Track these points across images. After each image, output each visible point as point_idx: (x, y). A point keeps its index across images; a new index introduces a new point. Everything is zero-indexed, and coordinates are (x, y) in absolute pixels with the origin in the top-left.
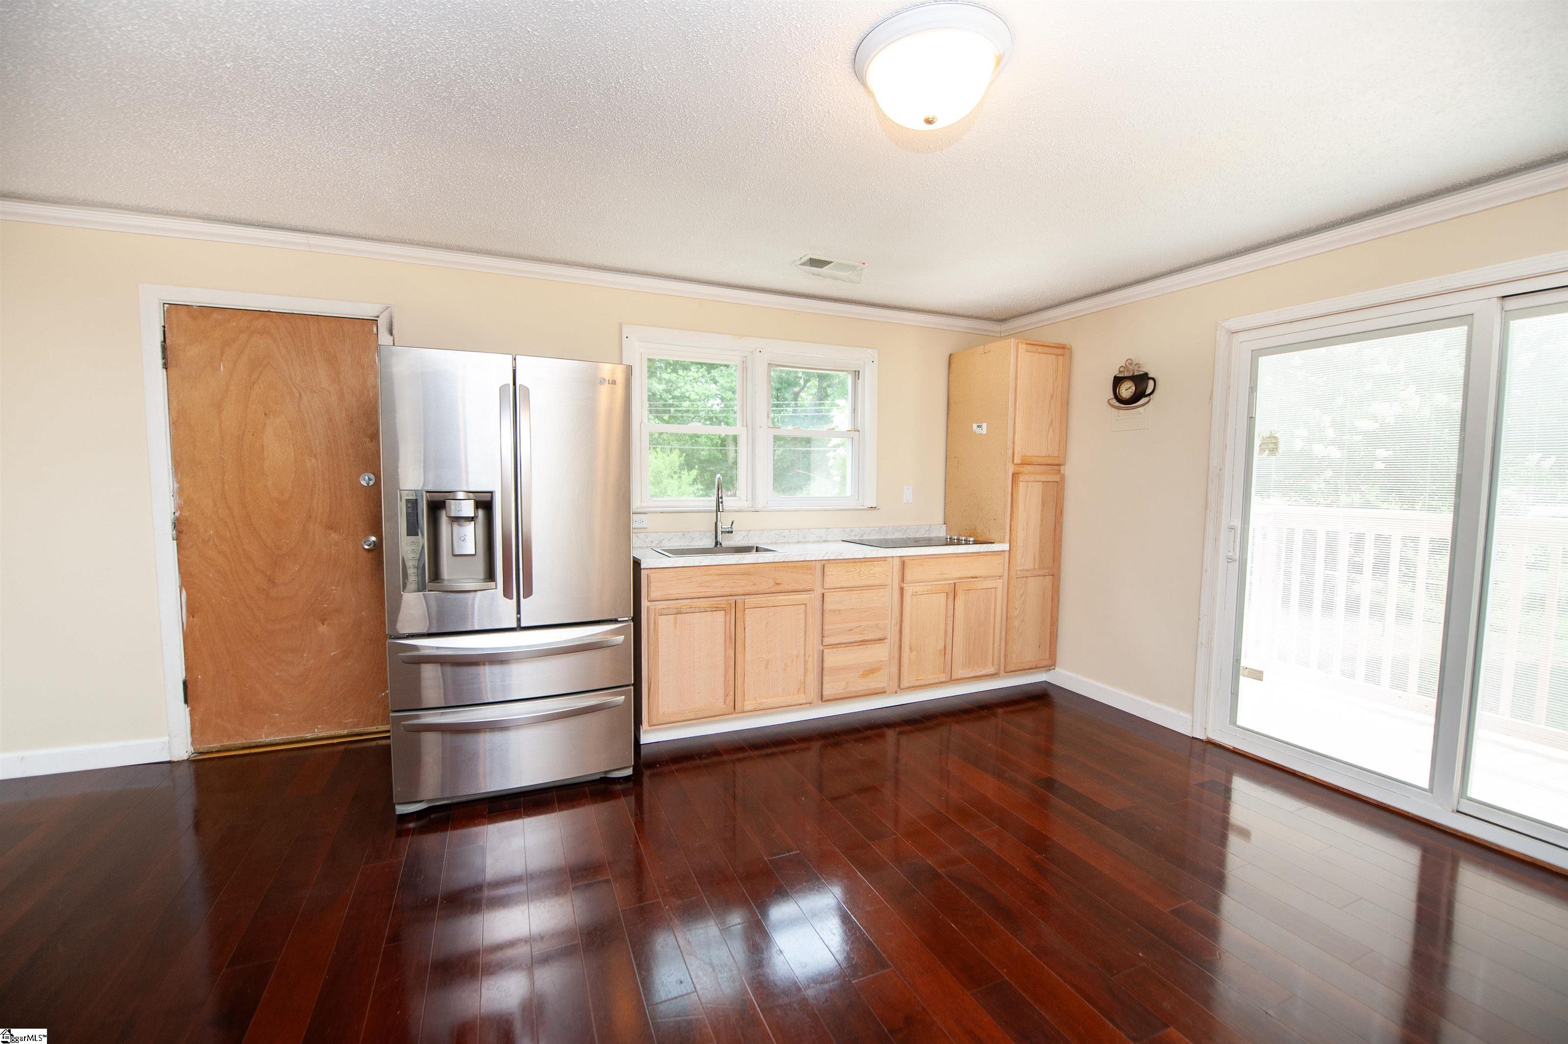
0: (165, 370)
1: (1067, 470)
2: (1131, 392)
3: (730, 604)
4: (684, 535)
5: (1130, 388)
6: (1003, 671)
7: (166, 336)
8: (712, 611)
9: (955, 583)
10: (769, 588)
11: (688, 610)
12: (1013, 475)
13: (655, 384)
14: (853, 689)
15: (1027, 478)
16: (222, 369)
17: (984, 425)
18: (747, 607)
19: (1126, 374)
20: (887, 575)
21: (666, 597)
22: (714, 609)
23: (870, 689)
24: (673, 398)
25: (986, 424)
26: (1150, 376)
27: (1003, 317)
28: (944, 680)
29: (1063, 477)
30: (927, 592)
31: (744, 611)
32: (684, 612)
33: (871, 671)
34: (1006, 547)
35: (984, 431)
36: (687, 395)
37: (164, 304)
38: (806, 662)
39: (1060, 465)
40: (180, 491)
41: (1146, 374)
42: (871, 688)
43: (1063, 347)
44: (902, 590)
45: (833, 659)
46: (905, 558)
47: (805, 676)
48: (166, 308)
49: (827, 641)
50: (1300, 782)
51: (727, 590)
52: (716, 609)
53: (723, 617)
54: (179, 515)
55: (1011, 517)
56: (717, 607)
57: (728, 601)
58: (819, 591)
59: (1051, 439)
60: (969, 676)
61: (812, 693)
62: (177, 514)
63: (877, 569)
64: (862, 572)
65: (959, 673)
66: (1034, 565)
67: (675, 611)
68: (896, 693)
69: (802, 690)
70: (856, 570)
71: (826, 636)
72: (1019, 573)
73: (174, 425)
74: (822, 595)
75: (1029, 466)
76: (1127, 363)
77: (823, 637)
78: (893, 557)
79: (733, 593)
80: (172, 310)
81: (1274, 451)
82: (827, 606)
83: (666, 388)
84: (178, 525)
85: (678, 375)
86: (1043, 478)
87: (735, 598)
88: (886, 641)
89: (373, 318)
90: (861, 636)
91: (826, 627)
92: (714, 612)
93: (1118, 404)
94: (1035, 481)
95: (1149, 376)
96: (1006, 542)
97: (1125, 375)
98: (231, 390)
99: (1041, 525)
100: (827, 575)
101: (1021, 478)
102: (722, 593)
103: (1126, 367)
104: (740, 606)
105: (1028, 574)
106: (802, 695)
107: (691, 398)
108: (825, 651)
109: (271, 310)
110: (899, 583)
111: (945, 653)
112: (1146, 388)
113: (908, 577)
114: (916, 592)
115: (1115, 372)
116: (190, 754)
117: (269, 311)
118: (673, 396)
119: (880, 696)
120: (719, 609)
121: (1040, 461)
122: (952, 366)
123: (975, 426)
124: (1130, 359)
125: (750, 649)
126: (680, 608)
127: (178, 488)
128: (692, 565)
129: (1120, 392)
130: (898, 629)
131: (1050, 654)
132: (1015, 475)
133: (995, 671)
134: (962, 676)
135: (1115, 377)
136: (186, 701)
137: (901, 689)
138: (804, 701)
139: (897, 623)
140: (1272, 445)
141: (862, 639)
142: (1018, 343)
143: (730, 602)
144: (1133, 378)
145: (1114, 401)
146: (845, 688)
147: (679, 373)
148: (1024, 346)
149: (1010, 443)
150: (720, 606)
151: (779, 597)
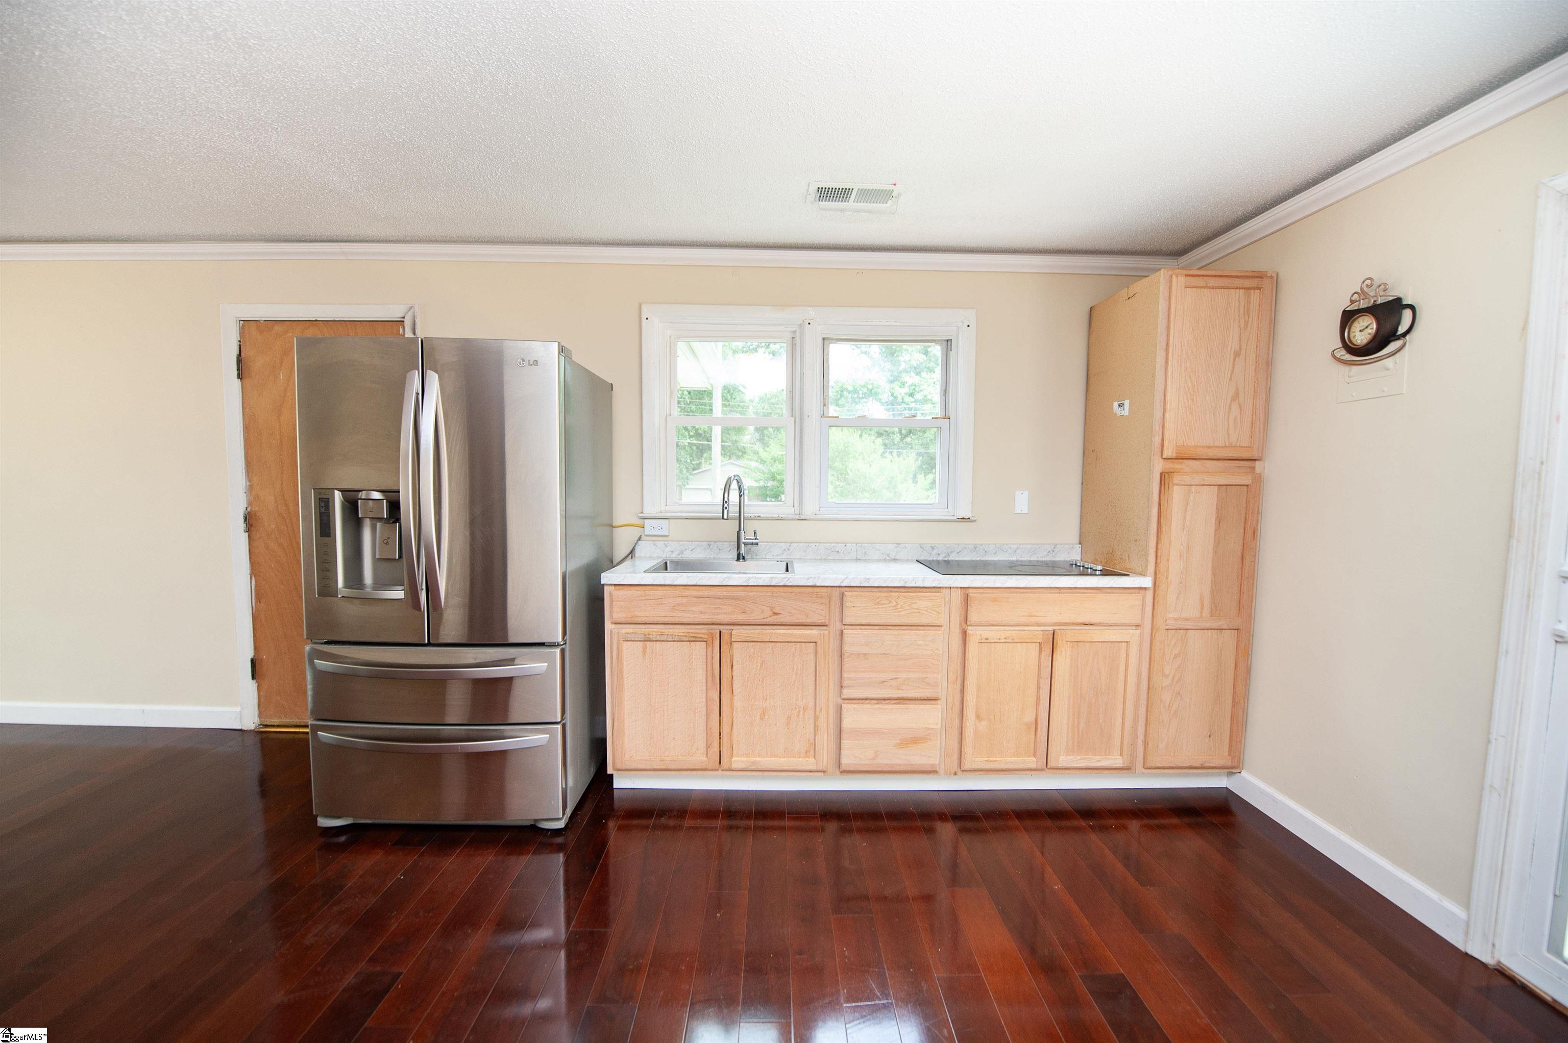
0: (240, 380)
1: (1265, 468)
2: (1370, 334)
3: (712, 634)
4: (709, 545)
5: (1367, 327)
6: (1142, 764)
7: (242, 350)
8: (689, 641)
9: (1054, 631)
10: (763, 619)
11: (658, 638)
12: (1161, 474)
13: (898, 388)
14: (885, 762)
15: (1187, 479)
16: (281, 377)
17: (1127, 403)
18: (734, 640)
19: (1363, 304)
20: (939, 613)
21: (629, 620)
22: (692, 639)
23: (912, 765)
24: (915, 401)
25: (1128, 401)
27: (1177, 247)
28: (1034, 766)
29: (1258, 479)
30: (1005, 640)
31: (731, 644)
32: (654, 639)
33: (914, 740)
34: (1147, 582)
35: (1126, 412)
36: (929, 397)
37: (240, 321)
38: (816, 718)
39: (1255, 460)
40: (250, 489)
41: (1399, 300)
42: (913, 763)
43: (1260, 276)
44: (964, 633)
45: (853, 718)
46: (971, 591)
47: (815, 735)
48: (241, 325)
49: (847, 693)
51: (706, 618)
52: (695, 640)
53: (705, 650)
54: (250, 510)
55: (1157, 537)
56: (696, 637)
57: (710, 631)
58: (836, 626)
59: (1235, 419)
60: (1076, 766)
61: (825, 757)
62: (249, 509)
63: (923, 602)
64: (899, 606)
65: (1064, 760)
66: (1201, 613)
67: (642, 637)
68: (955, 774)
69: (812, 753)
70: (890, 602)
71: (845, 687)
72: (1170, 622)
73: (247, 428)
74: (840, 632)
75: (1191, 462)
76: (1364, 286)
77: (842, 687)
78: (950, 588)
79: (714, 621)
80: (246, 325)
82: (847, 648)
83: (908, 392)
84: (250, 521)
85: (921, 377)
86: (1222, 480)
87: (721, 627)
88: (939, 702)
89: (399, 319)
90: (899, 692)
91: (845, 675)
92: (692, 643)
93: (1348, 357)
94: (1204, 485)
95: (1405, 302)
96: (1148, 575)
97: (1361, 307)
98: (288, 396)
99: (1215, 552)
100: (847, 607)
101: (1176, 479)
102: (702, 620)
103: (1362, 293)
104: (725, 638)
105: (1189, 625)
106: (812, 760)
107: (933, 401)
108: (844, 706)
109: (318, 319)
110: (960, 624)
111: (1036, 728)
112: (1398, 323)
113: (973, 617)
114: (986, 639)
115: (1345, 304)
116: (257, 725)
117: (316, 321)
118: (916, 400)
119: (931, 776)
120: (697, 639)
121: (1211, 453)
122: (1093, 324)
123: (1116, 404)
124: (1370, 279)
125: (740, 693)
126: (649, 635)
127: (249, 485)
128: (663, 583)
129: (1352, 335)
130: (958, 686)
131: (1230, 750)
132: (1165, 477)
133: (1123, 763)
134: (1065, 765)
135: (1344, 312)
136: (253, 677)
137: (963, 771)
138: (813, 768)
139: (957, 678)
141: (900, 696)
142: (1172, 276)
143: (712, 631)
144: (1374, 310)
146: (873, 759)
147: (922, 376)
148: (1182, 279)
149: (1157, 427)
150: (698, 635)
151: (778, 631)
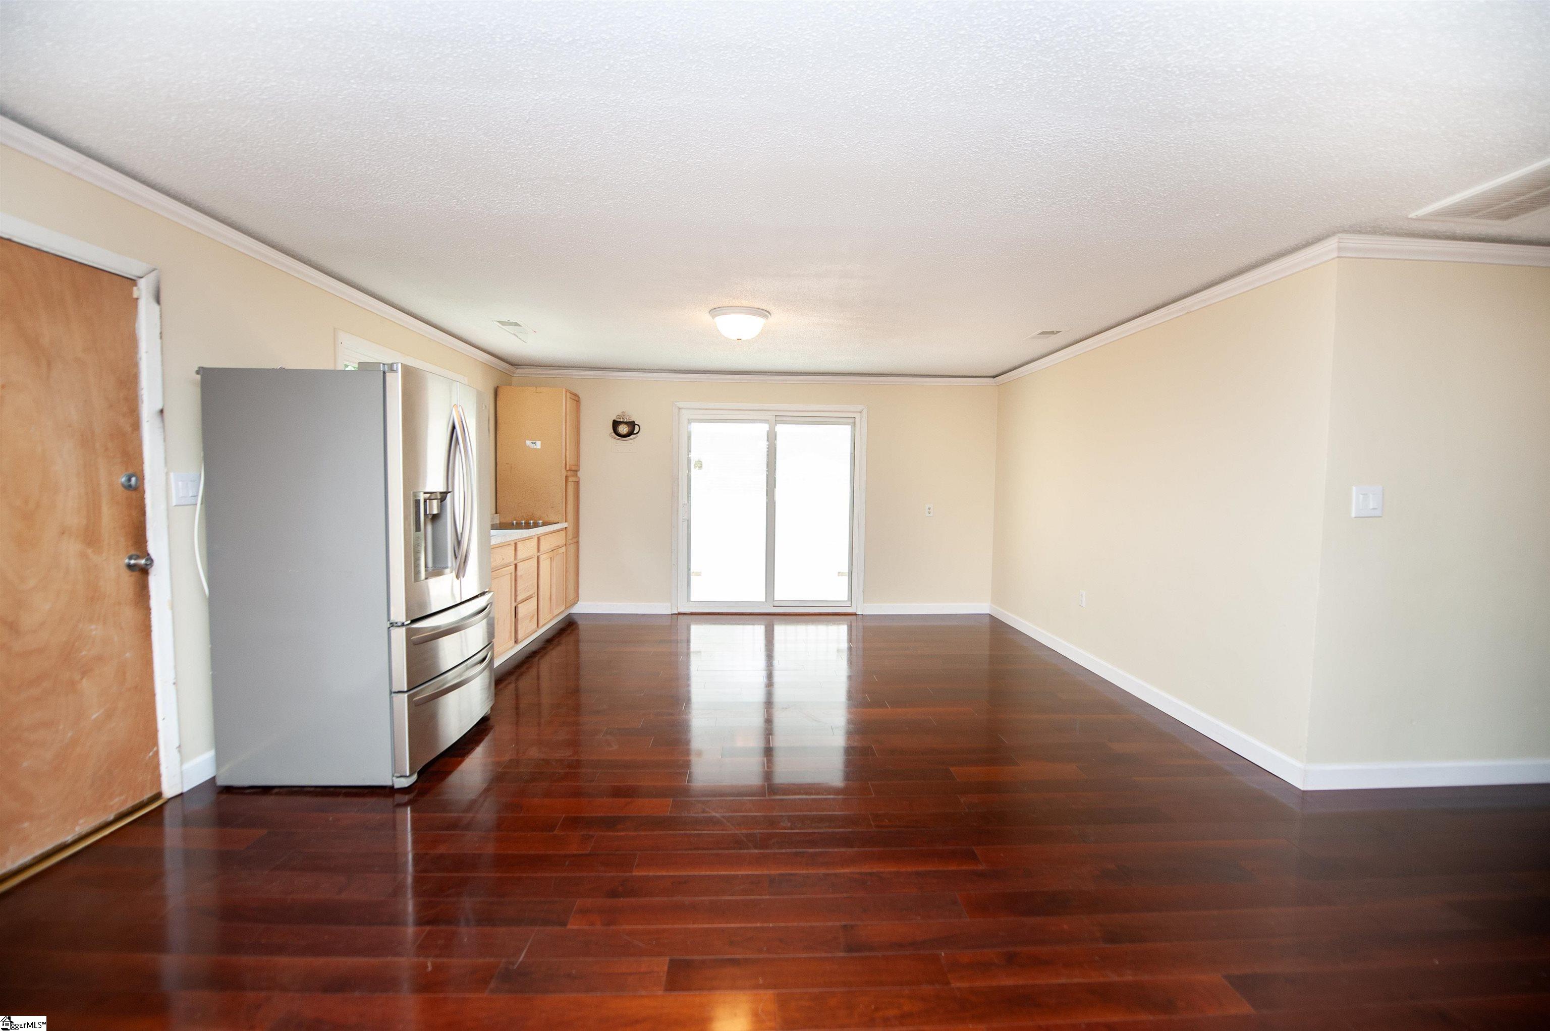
1: (580, 474)
2: (626, 431)
5: (625, 428)
6: (566, 607)
9: (553, 551)
14: (527, 632)
17: (538, 443)
25: (540, 442)
26: (636, 423)
27: (518, 364)
29: (579, 478)
33: (532, 617)
34: (566, 525)
35: (538, 447)
38: (511, 616)
39: (577, 471)
41: (634, 422)
44: (539, 558)
45: (521, 611)
46: (539, 536)
47: (511, 627)
49: (518, 598)
50: (719, 616)
55: (566, 505)
58: (514, 563)
61: (513, 639)
63: (532, 544)
65: (555, 612)
71: (518, 595)
74: (515, 565)
76: (623, 414)
77: (516, 596)
81: (700, 467)
82: (518, 573)
89: (134, 278)
90: (528, 593)
91: (518, 589)
93: (619, 438)
96: (564, 521)
97: (622, 421)
100: (517, 550)
103: (621, 416)
106: (511, 641)
110: (538, 553)
111: (551, 600)
112: (634, 430)
113: (541, 549)
115: (614, 417)
122: (500, 395)
123: (528, 442)
124: (624, 412)
129: (619, 430)
130: (538, 585)
131: (577, 594)
132: (566, 478)
135: (614, 421)
139: (538, 581)
140: (700, 465)
141: (529, 595)
142: (566, 391)
144: (627, 423)
145: (614, 434)
148: (568, 394)
149: (563, 456)
